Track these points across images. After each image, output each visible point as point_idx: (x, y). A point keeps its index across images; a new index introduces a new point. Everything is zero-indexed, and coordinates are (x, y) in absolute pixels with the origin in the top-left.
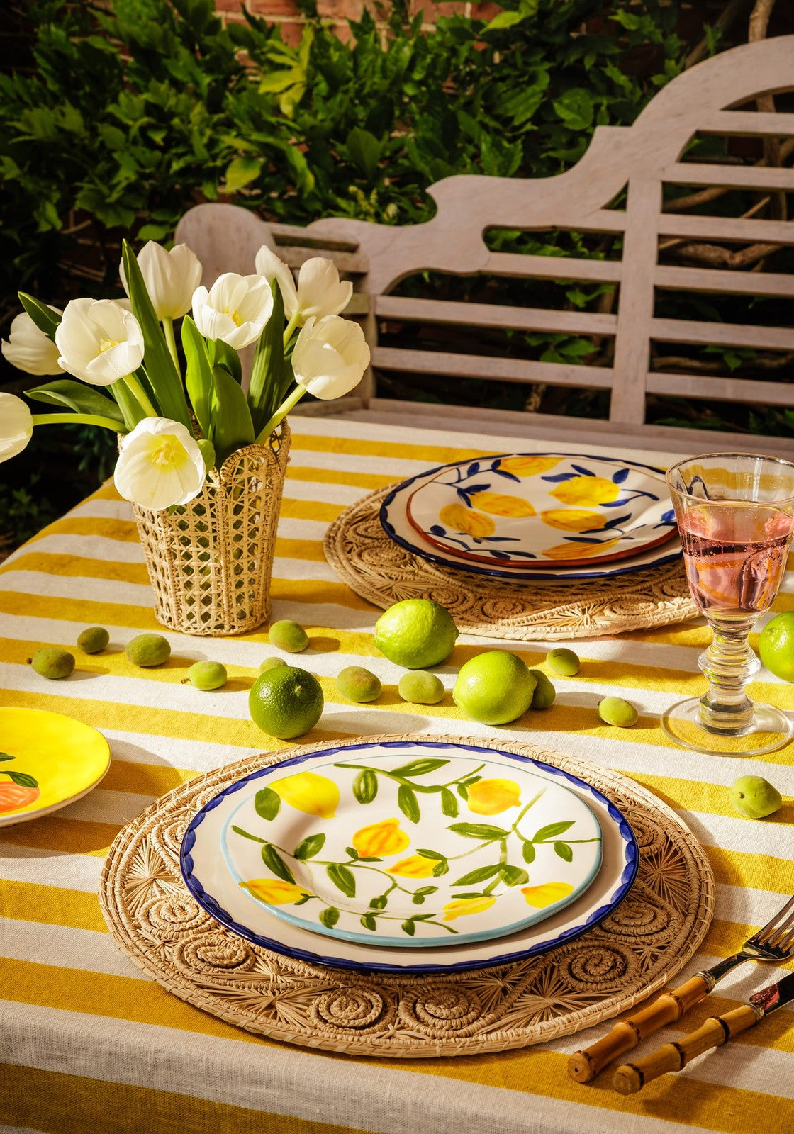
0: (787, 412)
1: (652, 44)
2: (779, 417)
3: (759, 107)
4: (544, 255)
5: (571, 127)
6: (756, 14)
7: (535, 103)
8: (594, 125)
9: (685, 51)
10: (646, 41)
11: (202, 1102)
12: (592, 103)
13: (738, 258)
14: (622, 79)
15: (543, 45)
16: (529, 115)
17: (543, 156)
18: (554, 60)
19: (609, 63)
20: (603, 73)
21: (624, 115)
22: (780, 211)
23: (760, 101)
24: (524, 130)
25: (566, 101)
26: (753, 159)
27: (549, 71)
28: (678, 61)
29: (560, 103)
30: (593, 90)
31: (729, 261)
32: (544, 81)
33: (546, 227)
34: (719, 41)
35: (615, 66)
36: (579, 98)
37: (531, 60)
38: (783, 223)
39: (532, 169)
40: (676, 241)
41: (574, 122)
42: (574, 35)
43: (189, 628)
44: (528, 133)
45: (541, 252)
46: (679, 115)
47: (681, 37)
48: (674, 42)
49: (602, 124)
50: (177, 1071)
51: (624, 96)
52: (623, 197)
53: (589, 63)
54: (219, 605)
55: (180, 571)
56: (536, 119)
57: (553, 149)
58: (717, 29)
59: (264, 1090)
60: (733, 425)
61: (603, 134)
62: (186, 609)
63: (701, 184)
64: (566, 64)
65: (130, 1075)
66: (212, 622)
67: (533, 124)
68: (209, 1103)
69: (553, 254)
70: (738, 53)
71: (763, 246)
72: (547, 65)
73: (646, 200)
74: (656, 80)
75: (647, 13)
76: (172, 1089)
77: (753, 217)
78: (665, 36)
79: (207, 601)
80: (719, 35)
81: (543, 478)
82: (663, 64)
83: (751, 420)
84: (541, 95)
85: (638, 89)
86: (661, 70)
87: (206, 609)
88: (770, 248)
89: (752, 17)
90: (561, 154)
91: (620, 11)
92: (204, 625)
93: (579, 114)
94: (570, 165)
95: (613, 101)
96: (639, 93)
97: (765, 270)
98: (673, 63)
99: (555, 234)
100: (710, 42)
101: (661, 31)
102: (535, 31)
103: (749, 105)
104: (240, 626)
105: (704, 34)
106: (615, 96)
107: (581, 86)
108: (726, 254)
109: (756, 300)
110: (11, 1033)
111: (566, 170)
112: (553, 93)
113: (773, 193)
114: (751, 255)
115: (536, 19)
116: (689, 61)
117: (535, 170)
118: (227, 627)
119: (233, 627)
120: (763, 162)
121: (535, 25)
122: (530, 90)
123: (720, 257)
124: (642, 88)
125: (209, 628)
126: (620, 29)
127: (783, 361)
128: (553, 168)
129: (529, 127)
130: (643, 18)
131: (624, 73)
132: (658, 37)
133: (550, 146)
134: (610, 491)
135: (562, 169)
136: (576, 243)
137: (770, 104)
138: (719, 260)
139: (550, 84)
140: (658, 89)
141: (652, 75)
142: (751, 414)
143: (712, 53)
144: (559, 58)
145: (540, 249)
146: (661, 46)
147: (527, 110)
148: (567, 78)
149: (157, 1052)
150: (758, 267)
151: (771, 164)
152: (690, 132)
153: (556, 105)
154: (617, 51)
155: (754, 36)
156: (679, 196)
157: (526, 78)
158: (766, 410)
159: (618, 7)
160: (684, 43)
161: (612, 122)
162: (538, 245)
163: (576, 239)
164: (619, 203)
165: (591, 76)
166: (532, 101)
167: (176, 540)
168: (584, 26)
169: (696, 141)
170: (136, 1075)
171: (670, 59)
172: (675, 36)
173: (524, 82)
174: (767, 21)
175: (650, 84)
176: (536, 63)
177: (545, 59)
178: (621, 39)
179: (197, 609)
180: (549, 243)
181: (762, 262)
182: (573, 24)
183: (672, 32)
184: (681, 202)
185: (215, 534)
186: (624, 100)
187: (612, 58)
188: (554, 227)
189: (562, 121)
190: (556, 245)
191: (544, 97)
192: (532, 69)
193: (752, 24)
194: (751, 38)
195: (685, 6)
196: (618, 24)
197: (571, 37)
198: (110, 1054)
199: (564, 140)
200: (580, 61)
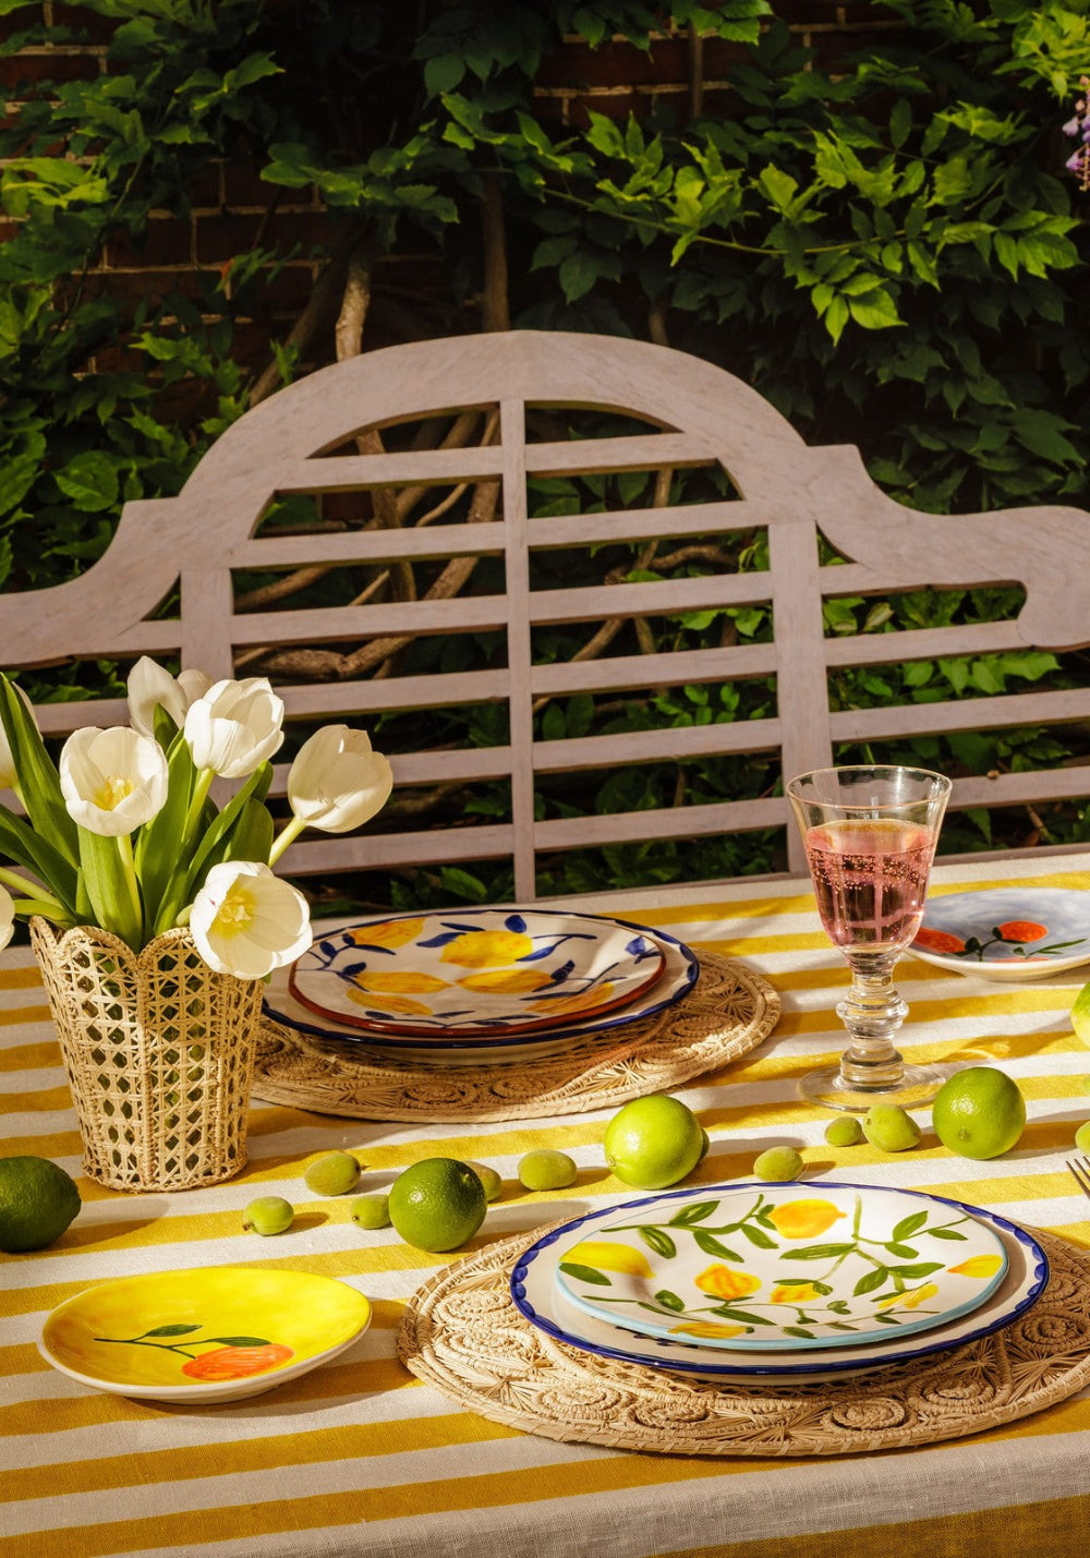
0: (444, 870)
1: (198, 377)
2: (434, 880)
3: (361, 448)
4: (59, 701)
5: (84, 509)
6: (344, 323)
7: (26, 480)
8: (121, 501)
9: (247, 383)
10: (189, 374)
11: (774, 1542)
12: (114, 470)
13: (352, 662)
14: (157, 431)
15: (33, 394)
16: (17, 498)
17: (46, 555)
18: (51, 414)
19: (135, 410)
20: (128, 426)
21: (165, 481)
22: (405, 588)
23: (361, 439)
24: (12, 521)
25: (75, 472)
26: (359, 521)
27: (45, 431)
28: (237, 399)
29: (66, 475)
30: (113, 449)
31: (340, 669)
32: (38, 447)
33: (60, 659)
34: (295, 363)
35: (145, 413)
36: (94, 465)
37: (15, 418)
38: (412, 605)
39: (29, 577)
40: (260, 651)
41: (89, 500)
42: (78, 376)
43: (169, 1182)
44: (19, 525)
45: (55, 696)
46: (247, 472)
47: (240, 363)
48: (231, 371)
49: (132, 498)
50: (741, 1514)
51: (162, 455)
52: (175, 598)
53: (105, 413)
54: (209, 1140)
55: (161, 1101)
56: (30, 503)
57: (60, 544)
58: (292, 347)
59: (847, 1504)
60: (368, 904)
61: (135, 512)
62: (165, 1155)
63: (290, 565)
64: (70, 419)
65: (685, 1537)
66: (200, 1167)
67: (25, 511)
68: (783, 1540)
69: (73, 698)
70: (324, 376)
71: (386, 640)
72: (41, 423)
73: (210, 599)
74: (208, 426)
75: (186, 335)
76: (736, 1539)
77: (368, 602)
78: (215, 364)
79: (194, 1138)
80: (295, 356)
81: (419, 944)
82: (217, 402)
83: (394, 891)
84: (35, 468)
85: (183, 442)
86: (214, 412)
87: (193, 1150)
88: (396, 642)
89: (338, 326)
90: (74, 549)
91: (146, 336)
92: (191, 1174)
93: (97, 487)
94: (88, 563)
95: (146, 463)
96: (185, 448)
97: (392, 674)
98: (232, 399)
99: (74, 667)
100: (282, 366)
101: (210, 357)
102: (18, 376)
103: (347, 447)
104: (232, 1167)
105: (273, 356)
106: (149, 456)
107: (96, 447)
108: (334, 660)
109: (384, 718)
110: (532, 1533)
111: (82, 572)
112: (53, 462)
113: (393, 565)
114: (370, 656)
115: (18, 358)
116: (254, 396)
117: (33, 579)
118: (217, 1171)
119: (224, 1170)
120: (374, 523)
121: (16, 369)
122: (16, 462)
123: (326, 665)
124: (188, 440)
125: (197, 1176)
126: (149, 362)
127: (432, 799)
128: (62, 570)
129: (20, 515)
130: (181, 343)
131: (159, 422)
132: (207, 367)
133: (55, 539)
134: (518, 943)
135: (78, 572)
136: (109, 675)
137: (377, 442)
138: (325, 669)
139: (46, 450)
140: (212, 439)
141: (202, 421)
142: (394, 883)
143: (286, 380)
144: (59, 411)
145: (51, 692)
146: (211, 380)
147: (14, 491)
148: (73, 438)
149: (713, 1500)
150: (381, 672)
151: (386, 525)
152: (267, 492)
153: (59, 479)
154: (146, 392)
155: (344, 353)
156: (259, 586)
157: (9, 445)
158: (413, 874)
159: (143, 330)
160: (245, 371)
161: (149, 494)
162: (49, 687)
163: (107, 671)
164: (169, 608)
165: (109, 432)
166: (21, 477)
167: (160, 1058)
168: (93, 362)
169: (276, 506)
170: (692, 1535)
171: (227, 395)
172: (230, 362)
173: (6, 451)
174: (361, 330)
175: (200, 434)
176: (23, 422)
177: (38, 414)
178: (151, 375)
179: (181, 1152)
180: (66, 683)
181: (387, 663)
182: (77, 360)
183: (226, 358)
184: (262, 594)
185: (214, 1039)
186: (163, 460)
187: (140, 402)
188: (71, 657)
189: (71, 500)
190: (76, 684)
191: (38, 470)
192: (16, 432)
193: (340, 337)
194: (340, 355)
195: (241, 320)
196: (144, 353)
197: (75, 379)
198: (659, 1520)
199: (76, 528)
200: (92, 412)
